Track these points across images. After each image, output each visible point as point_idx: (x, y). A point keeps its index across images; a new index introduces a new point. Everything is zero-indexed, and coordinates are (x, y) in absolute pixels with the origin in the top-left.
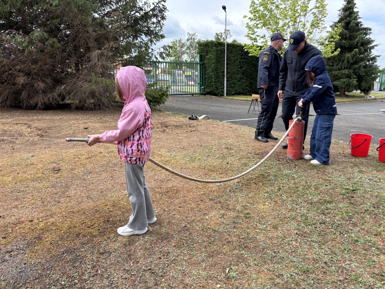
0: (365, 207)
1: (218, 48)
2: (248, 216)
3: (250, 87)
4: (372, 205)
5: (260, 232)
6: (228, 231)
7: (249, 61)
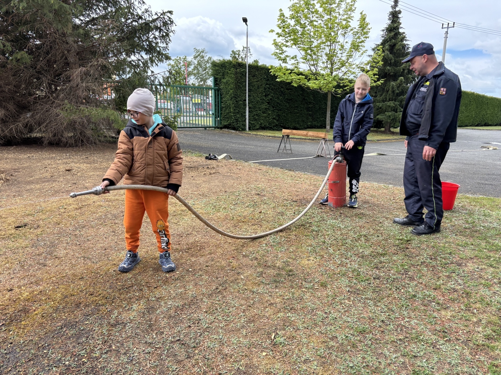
0: (421, 259)
1: (238, 70)
2: (291, 273)
3: (277, 120)
4: (429, 257)
5: (306, 291)
6: (269, 292)
7: (276, 88)
